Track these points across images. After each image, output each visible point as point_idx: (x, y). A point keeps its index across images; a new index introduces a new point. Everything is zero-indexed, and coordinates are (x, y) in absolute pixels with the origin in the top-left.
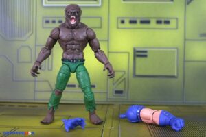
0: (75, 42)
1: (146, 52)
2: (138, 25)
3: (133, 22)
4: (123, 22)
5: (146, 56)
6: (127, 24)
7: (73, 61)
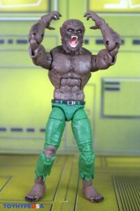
7: (71, 103)
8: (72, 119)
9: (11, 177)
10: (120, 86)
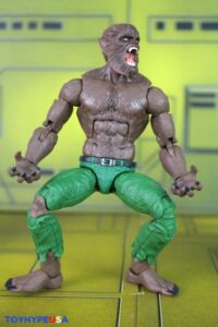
0: (116, 115)
1: (212, 95)
2: (197, 33)
3: (184, 26)
4: (160, 26)
5: (211, 105)
6: (170, 31)
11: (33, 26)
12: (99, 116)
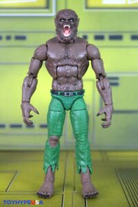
7: (68, 94)
8: (70, 109)
9: (16, 172)
10: (119, 81)
11: (8, 38)
12: (59, 63)
